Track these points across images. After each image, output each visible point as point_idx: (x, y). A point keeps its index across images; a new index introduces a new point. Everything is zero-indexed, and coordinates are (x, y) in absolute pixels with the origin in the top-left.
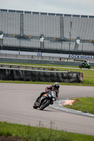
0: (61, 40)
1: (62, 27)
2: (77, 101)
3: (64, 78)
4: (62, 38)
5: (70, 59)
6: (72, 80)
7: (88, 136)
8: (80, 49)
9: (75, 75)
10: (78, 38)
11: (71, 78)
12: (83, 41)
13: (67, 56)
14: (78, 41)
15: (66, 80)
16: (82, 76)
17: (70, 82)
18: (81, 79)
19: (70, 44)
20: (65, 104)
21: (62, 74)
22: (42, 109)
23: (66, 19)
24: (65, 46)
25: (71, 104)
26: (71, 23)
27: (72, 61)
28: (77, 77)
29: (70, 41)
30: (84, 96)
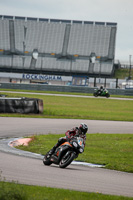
0: (11, 53)
1: (12, 35)
2: (34, 139)
3: (16, 107)
4: (13, 51)
5: (25, 80)
6: (27, 110)
7: (50, 189)
8: (38, 66)
9: (31, 103)
10: (35, 50)
11: (26, 107)
12: (42, 55)
13: (20, 76)
14: (35, 55)
15: (19, 110)
16: (42, 105)
17: (24, 113)
18: (40, 108)
19: (24, 59)
20: (17, 144)
21: (13, 101)
22: (64, 167)
23: (17, 23)
24: (17, 62)
25: (26, 144)
26: (25, 29)
27: (27, 83)
28: (35, 106)
29: (23, 54)
30: (44, 133)
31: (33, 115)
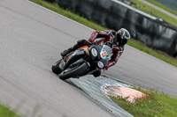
2: (150, 97)
3: (141, 30)
6: (157, 43)
9: (170, 34)
11: (159, 37)
15: (144, 37)
17: (150, 46)
20: (117, 93)
21: (141, 18)
25: (131, 100)
31: (165, 56)
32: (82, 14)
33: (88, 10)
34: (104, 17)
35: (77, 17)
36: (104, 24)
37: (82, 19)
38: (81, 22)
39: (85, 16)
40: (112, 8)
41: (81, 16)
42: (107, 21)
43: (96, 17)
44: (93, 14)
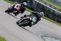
32: (49, 17)
33: (51, 16)
34: (56, 18)
35: (47, 18)
36: (56, 21)
37: (49, 19)
38: (49, 20)
39: (50, 18)
40: (59, 15)
41: (48, 18)
42: (57, 20)
43: (53, 18)
44: (52, 17)
